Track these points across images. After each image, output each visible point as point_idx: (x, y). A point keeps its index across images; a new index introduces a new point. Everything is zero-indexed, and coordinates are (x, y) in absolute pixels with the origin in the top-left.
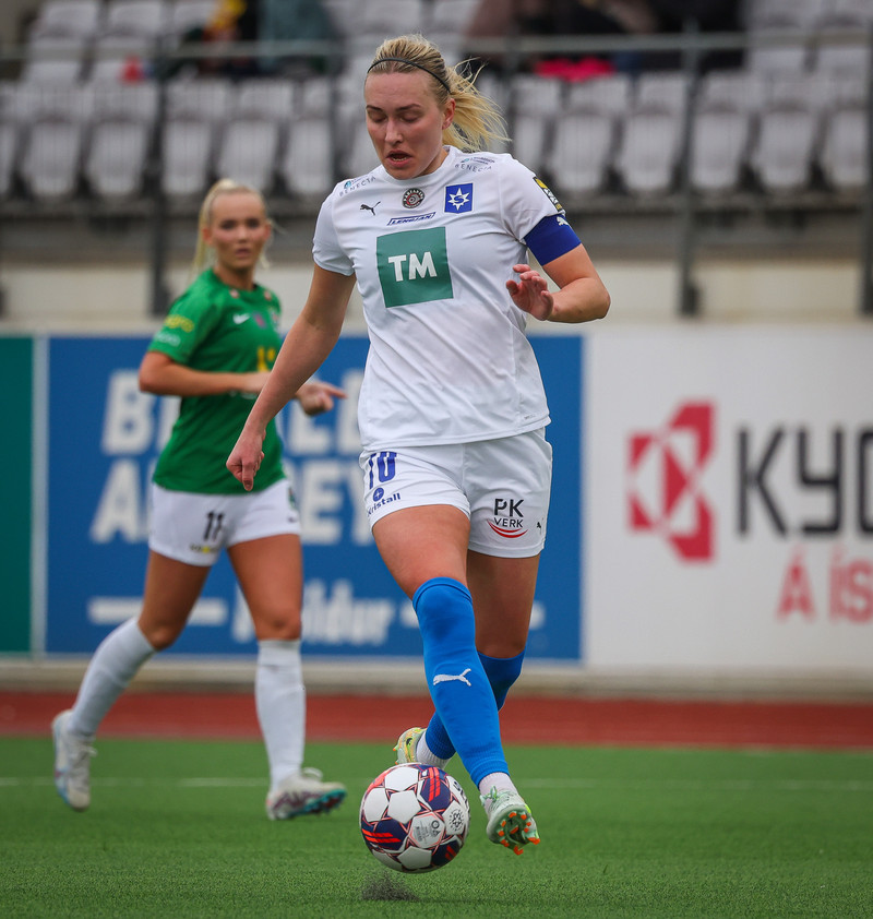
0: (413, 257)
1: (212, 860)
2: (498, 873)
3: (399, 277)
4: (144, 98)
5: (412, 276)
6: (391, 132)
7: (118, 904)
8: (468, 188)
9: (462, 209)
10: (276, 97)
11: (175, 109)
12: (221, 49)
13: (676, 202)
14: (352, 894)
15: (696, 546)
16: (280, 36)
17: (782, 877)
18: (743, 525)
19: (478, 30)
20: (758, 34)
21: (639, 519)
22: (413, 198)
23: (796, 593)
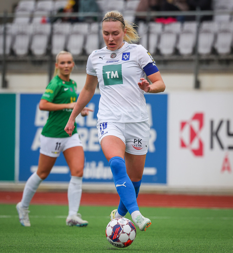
0: (112, 72)
1: (64, 239)
2: (143, 242)
3: (108, 78)
4: (47, 28)
5: (112, 77)
6: (111, 38)
7: (38, 250)
8: (128, 54)
9: (127, 60)
10: (83, 28)
11: (56, 31)
12: (68, 15)
13: (194, 57)
14: (103, 248)
15: (199, 152)
16: (85, 11)
17: (222, 244)
18: (212, 147)
19: (139, 10)
20: (217, 11)
21: (183, 145)
22: (113, 56)
23: (226, 165)
